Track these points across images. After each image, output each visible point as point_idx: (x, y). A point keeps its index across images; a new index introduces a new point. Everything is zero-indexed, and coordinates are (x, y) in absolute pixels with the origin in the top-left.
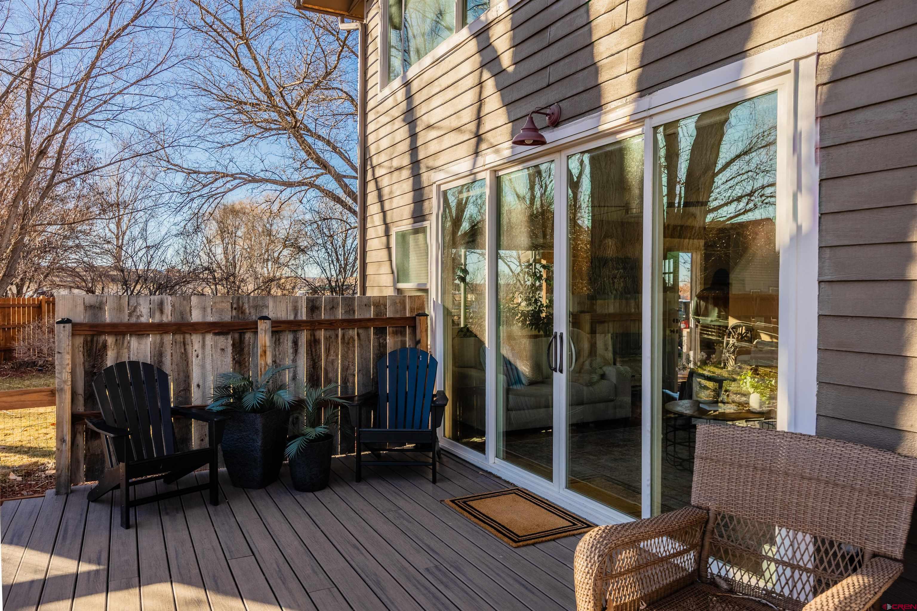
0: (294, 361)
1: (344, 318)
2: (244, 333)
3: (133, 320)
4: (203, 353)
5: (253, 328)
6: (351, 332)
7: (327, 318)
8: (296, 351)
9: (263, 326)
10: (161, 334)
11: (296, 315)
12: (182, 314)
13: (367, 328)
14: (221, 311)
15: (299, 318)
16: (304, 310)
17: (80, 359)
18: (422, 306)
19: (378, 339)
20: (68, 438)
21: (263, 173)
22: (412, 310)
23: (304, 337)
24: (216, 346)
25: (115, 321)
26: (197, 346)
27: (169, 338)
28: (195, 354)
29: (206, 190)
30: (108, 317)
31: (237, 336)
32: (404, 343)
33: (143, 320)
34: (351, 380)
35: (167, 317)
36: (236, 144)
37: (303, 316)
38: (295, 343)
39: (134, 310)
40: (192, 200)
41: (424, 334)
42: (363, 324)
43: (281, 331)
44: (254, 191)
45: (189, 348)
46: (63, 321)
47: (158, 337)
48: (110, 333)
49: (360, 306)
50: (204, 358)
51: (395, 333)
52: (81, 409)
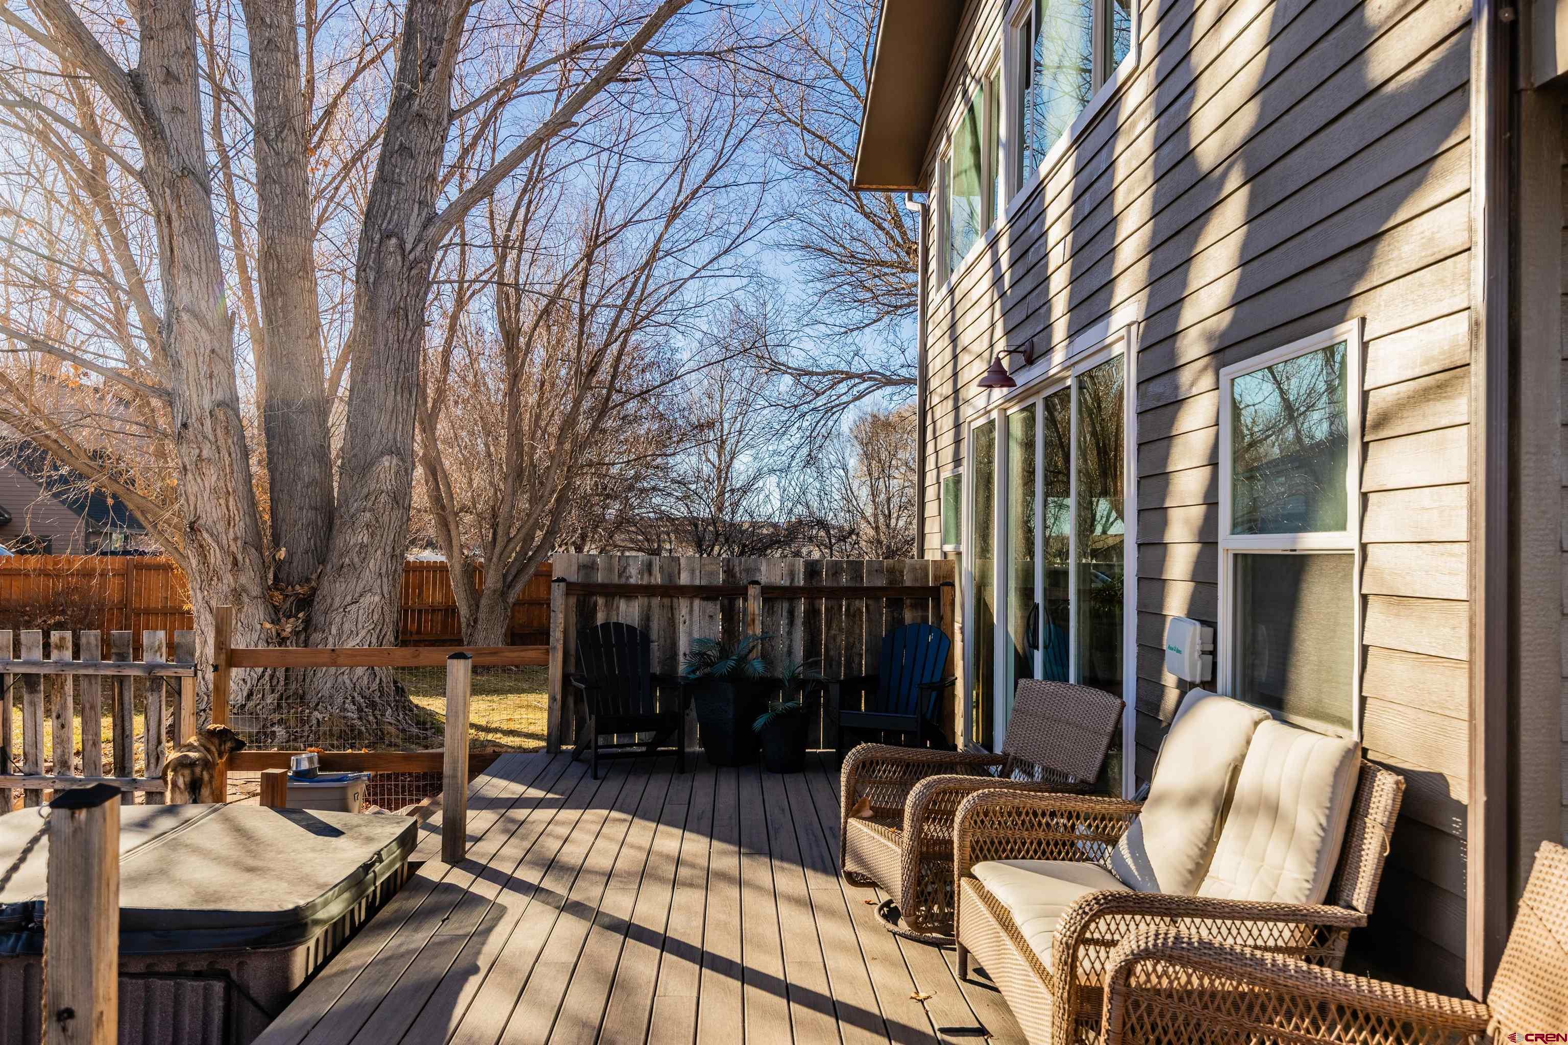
0: (790, 633)
1: (849, 585)
2: (735, 599)
3: (623, 581)
4: (691, 619)
5: (743, 593)
6: (857, 602)
7: (829, 584)
8: (791, 622)
9: (753, 591)
10: (649, 597)
11: (792, 580)
12: (670, 576)
13: (878, 599)
14: (712, 574)
15: (796, 584)
16: (802, 576)
17: (573, 619)
18: (951, 574)
19: (892, 612)
20: (559, 697)
21: (904, 370)
22: (936, 578)
23: (801, 607)
24: (704, 612)
25: (606, 581)
26: (684, 611)
27: (656, 601)
28: (682, 619)
29: (820, 402)
30: (600, 578)
31: (726, 602)
32: (926, 619)
33: (632, 581)
34: (856, 660)
35: (658, 579)
36: (867, 325)
37: (801, 582)
38: (791, 614)
39: (624, 571)
40: (803, 416)
41: (948, 608)
42: (872, 593)
43: (777, 598)
44: (895, 398)
45: (676, 612)
46: (560, 580)
47: (646, 599)
48: (601, 594)
49: (869, 573)
50: (691, 625)
51: (914, 606)
52: (572, 670)
